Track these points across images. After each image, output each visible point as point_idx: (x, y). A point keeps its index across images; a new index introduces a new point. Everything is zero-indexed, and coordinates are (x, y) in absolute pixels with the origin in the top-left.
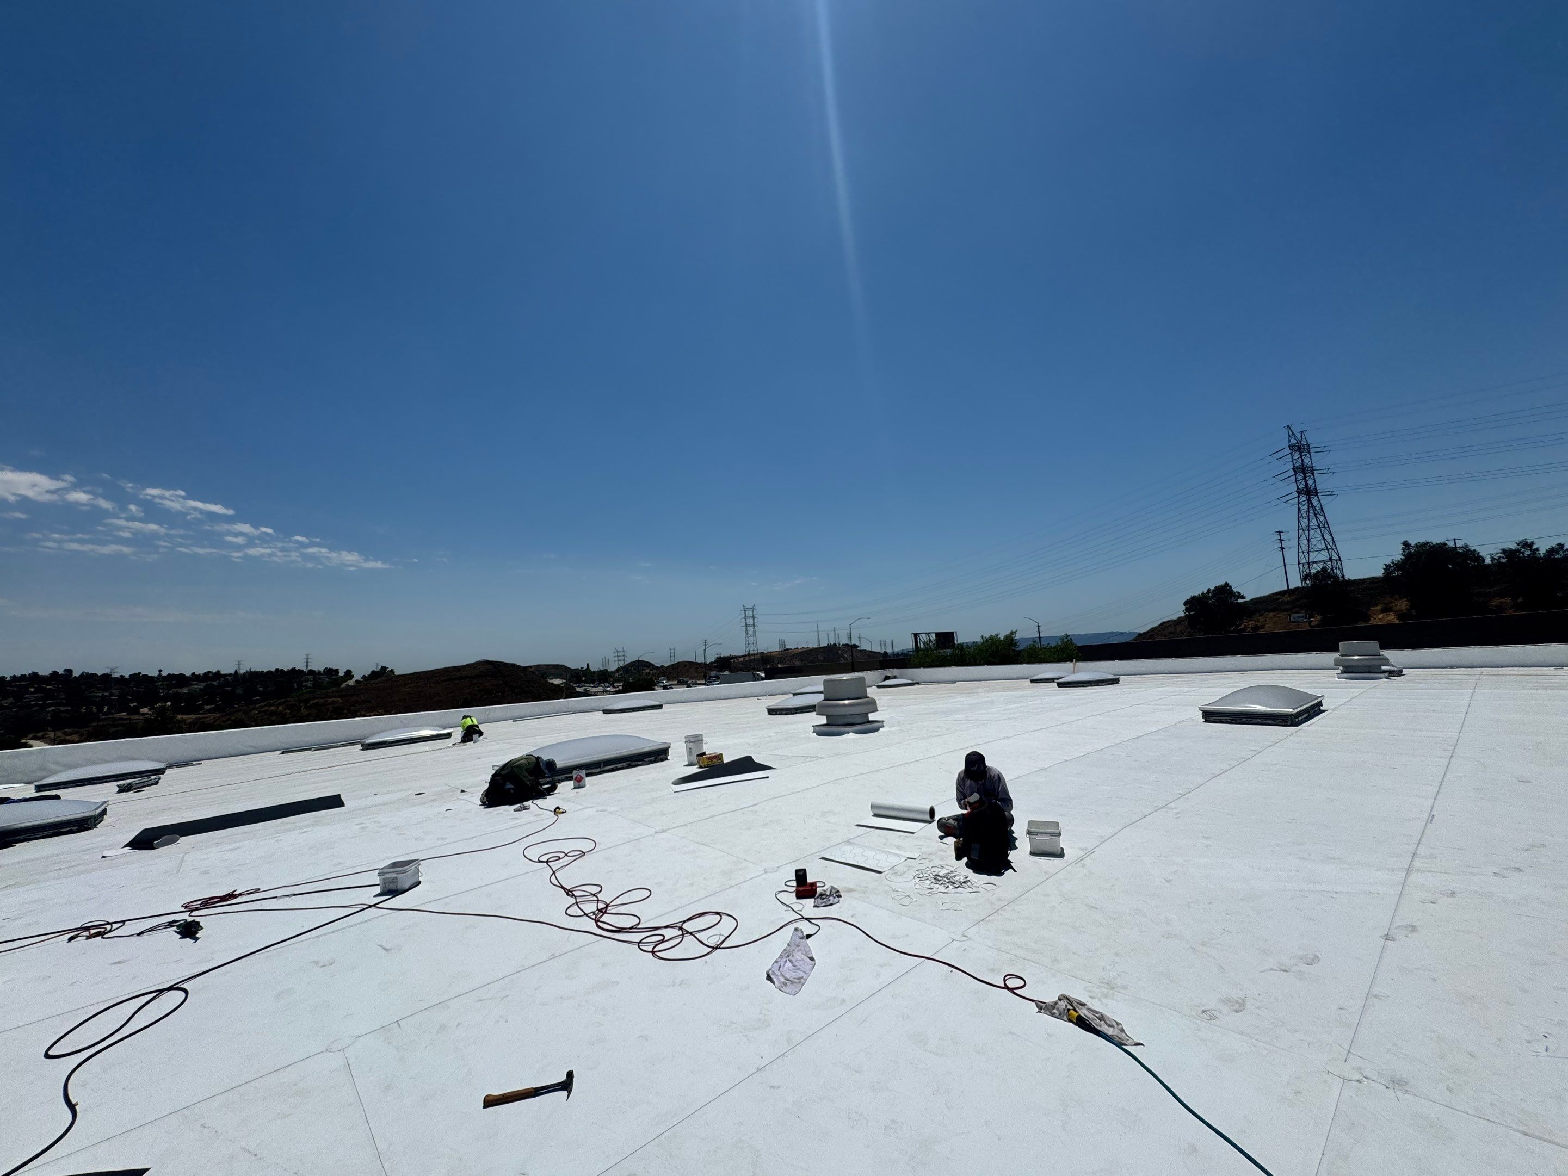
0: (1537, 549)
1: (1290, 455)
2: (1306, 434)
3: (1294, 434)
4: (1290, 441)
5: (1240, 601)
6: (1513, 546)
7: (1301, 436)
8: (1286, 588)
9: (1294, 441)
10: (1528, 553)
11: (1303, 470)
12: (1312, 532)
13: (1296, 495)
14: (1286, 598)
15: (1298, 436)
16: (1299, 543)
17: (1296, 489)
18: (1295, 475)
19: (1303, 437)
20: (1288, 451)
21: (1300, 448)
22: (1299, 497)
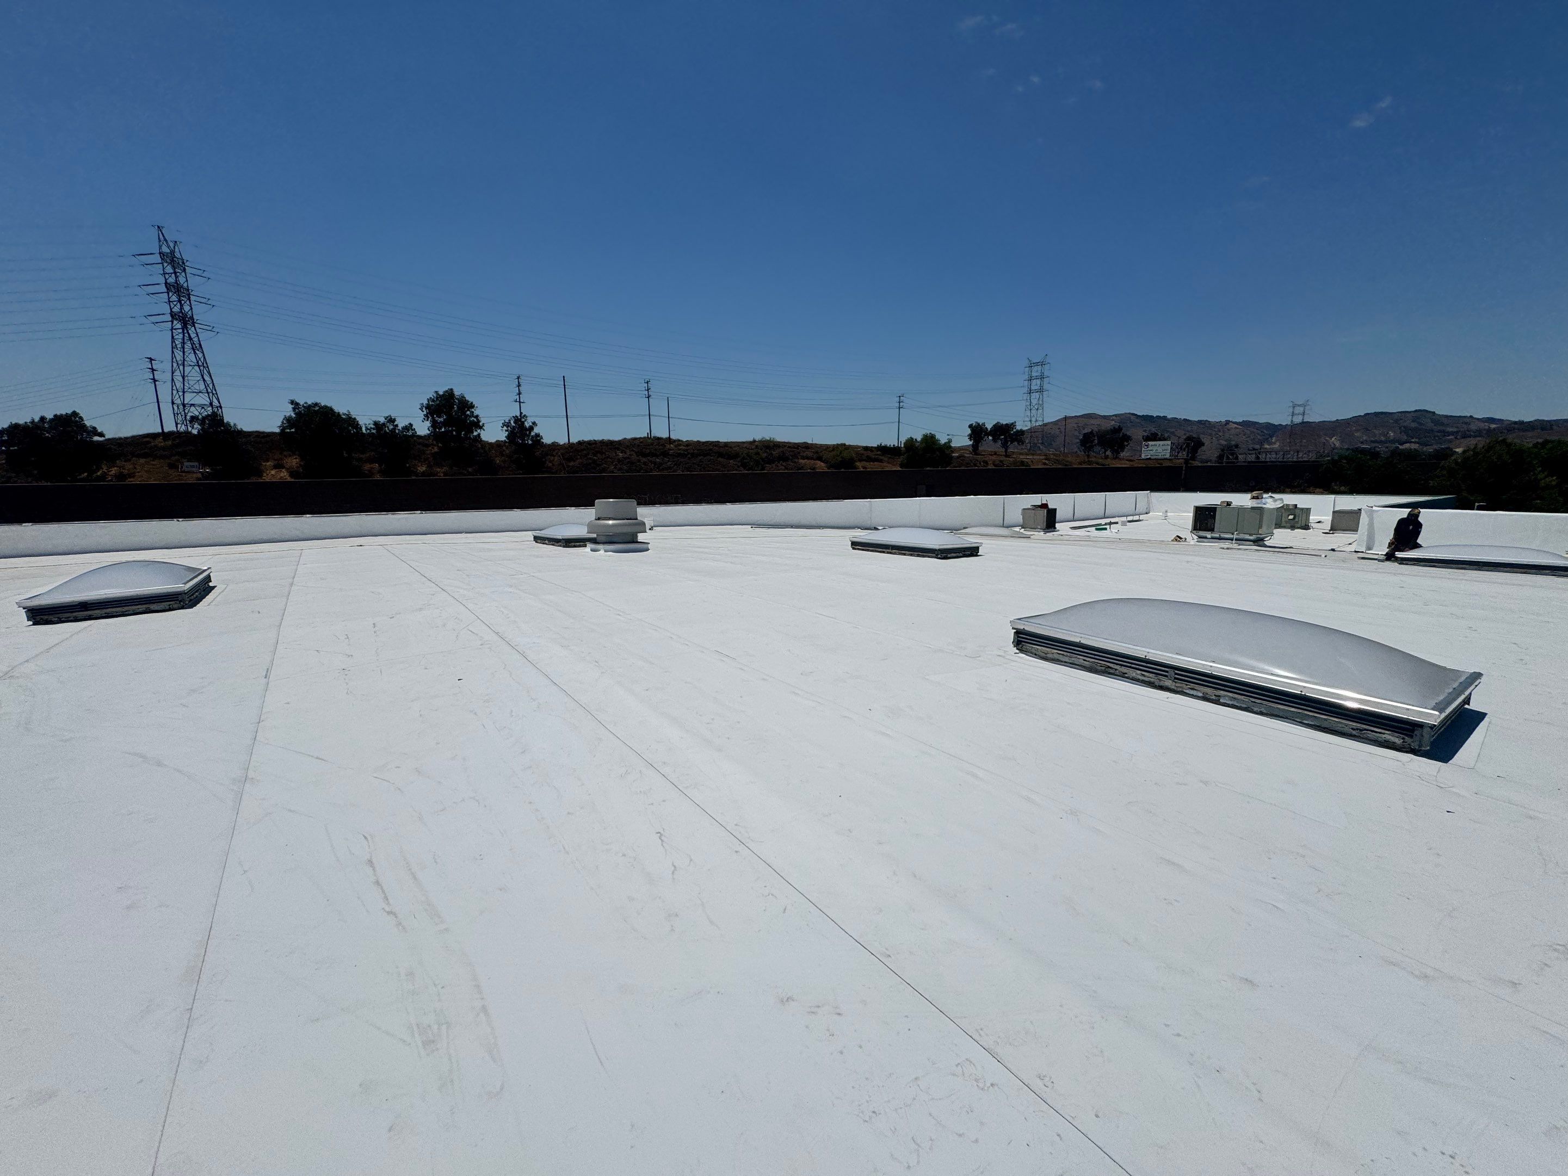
0: (397, 426)
1: (161, 266)
2: (181, 246)
3: (165, 240)
4: (160, 247)
5: (96, 438)
7: (174, 247)
8: (160, 431)
9: (165, 249)
11: (178, 290)
12: (188, 369)
13: (169, 318)
14: (159, 442)
15: (172, 245)
16: (173, 380)
17: (169, 311)
18: (167, 292)
19: (176, 247)
20: (157, 258)
21: (172, 260)
22: (172, 322)
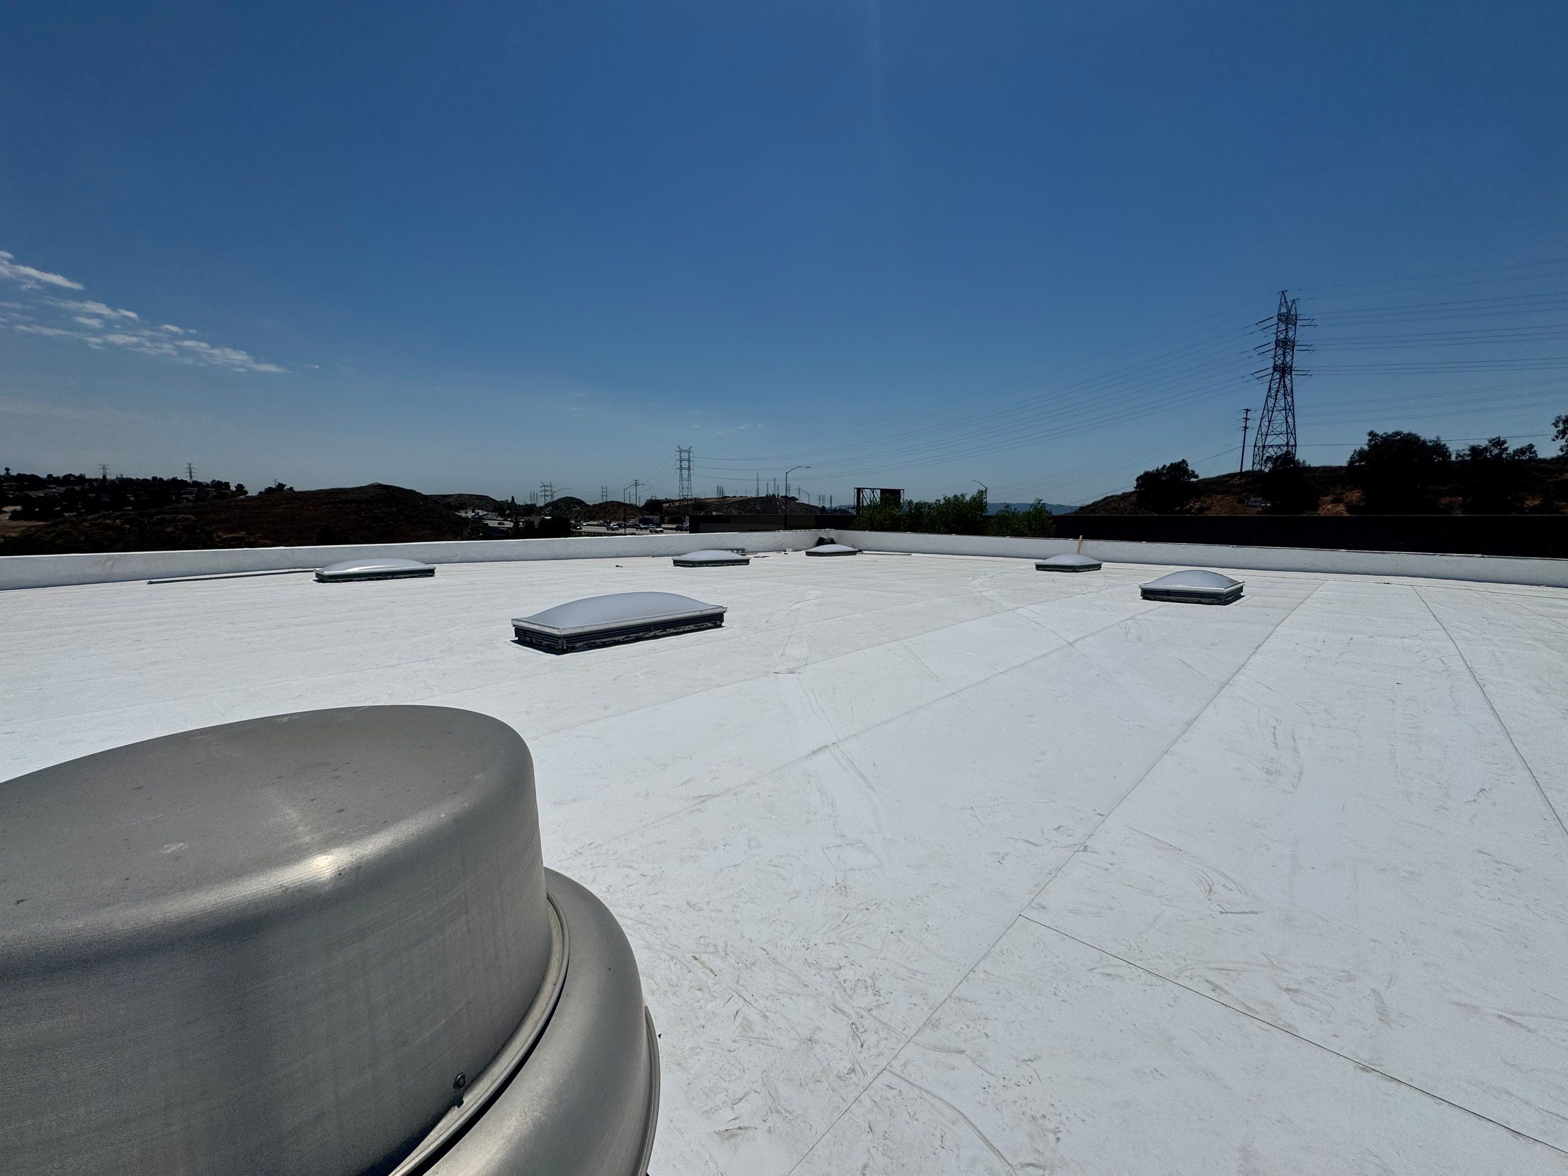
1: (1276, 325)
5: (1193, 480)
8: (1239, 471)
11: (1285, 344)
12: (1275, 414)
14: (1236, 481)
16: (1260, 425)
17: (1273, 365)
18: (1276, 349)
19: (1294, 307)
21: (1288, 319)
22: (1273, 374)
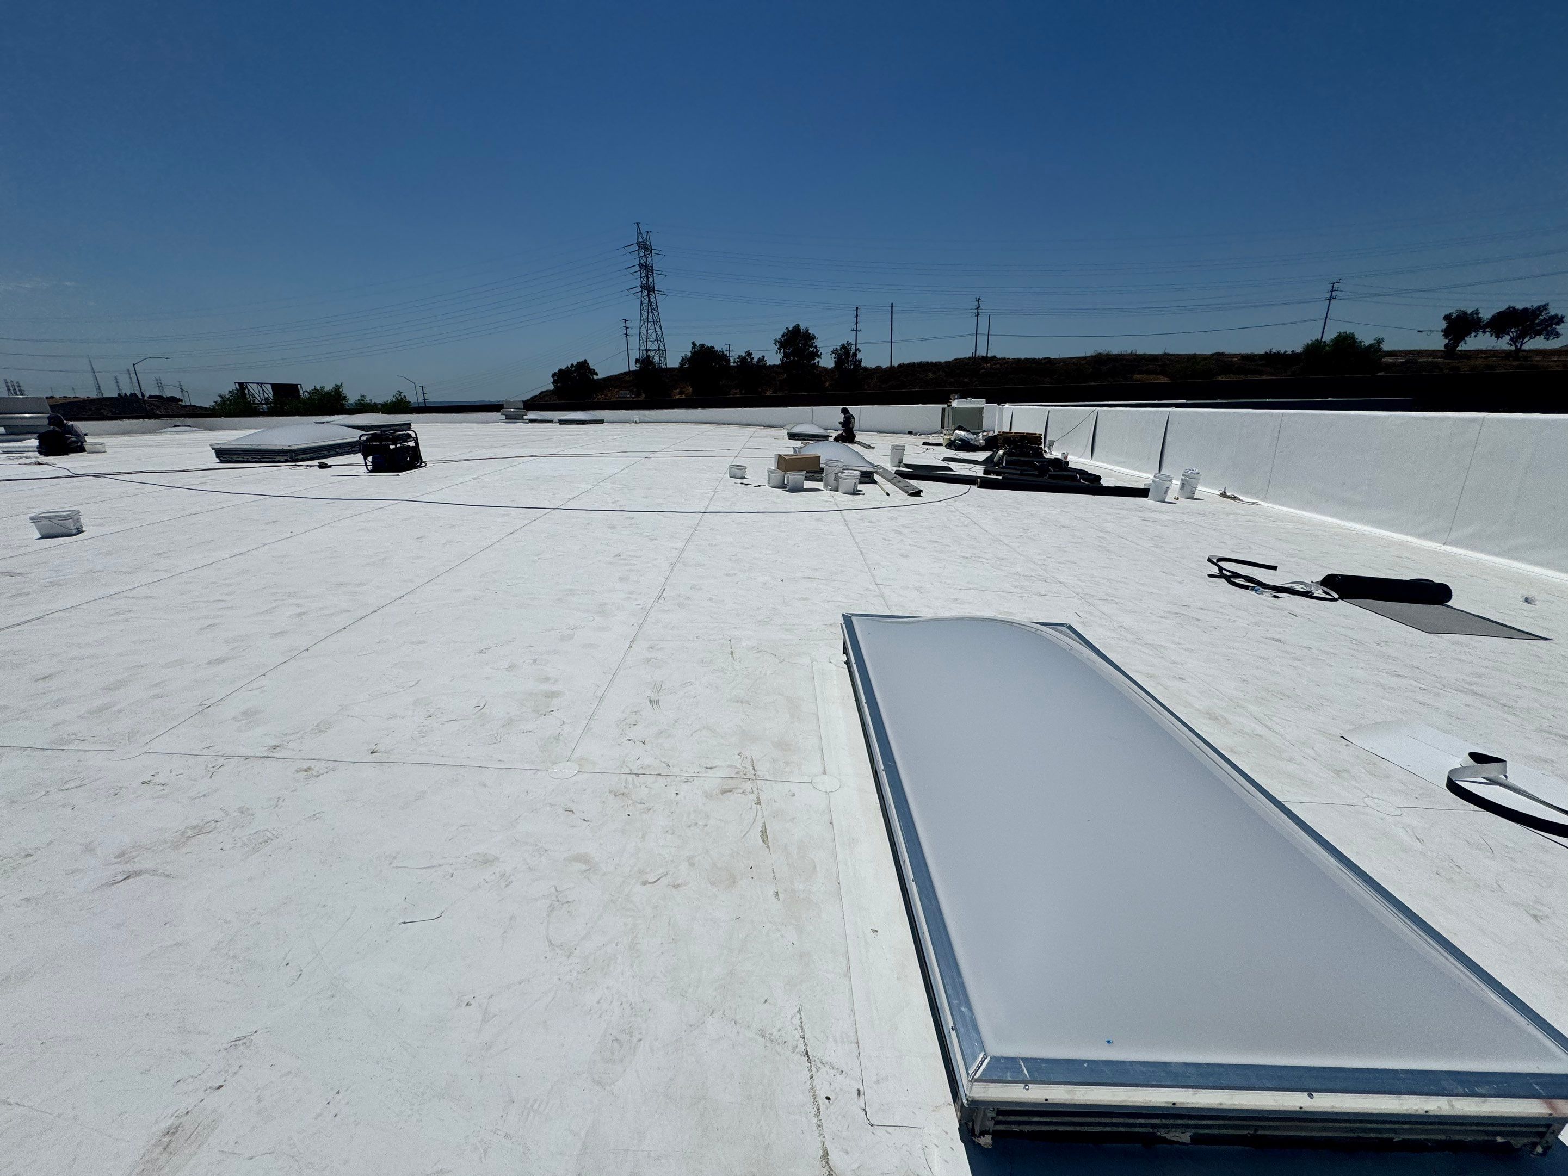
0: (753, 358)
1: (637, 252)
2: (650, 234)
3: (641, 233)
4: (638, 238)
5: (595, 377)
6: (744, 354)
7: (646, 236)
8: (628, 370)
9: (641, 240)
10: (749, 360)
11: (646, 268)
12: (649, 324)
13: (640, 289)
14: (627, 376)
15: (644, 235)
16: (640, 332)
17: (640, 284)
18: (640, 271)
19: (648, 237)
20: (636, 247)
21: (645, 247)
22: (642, 291)
